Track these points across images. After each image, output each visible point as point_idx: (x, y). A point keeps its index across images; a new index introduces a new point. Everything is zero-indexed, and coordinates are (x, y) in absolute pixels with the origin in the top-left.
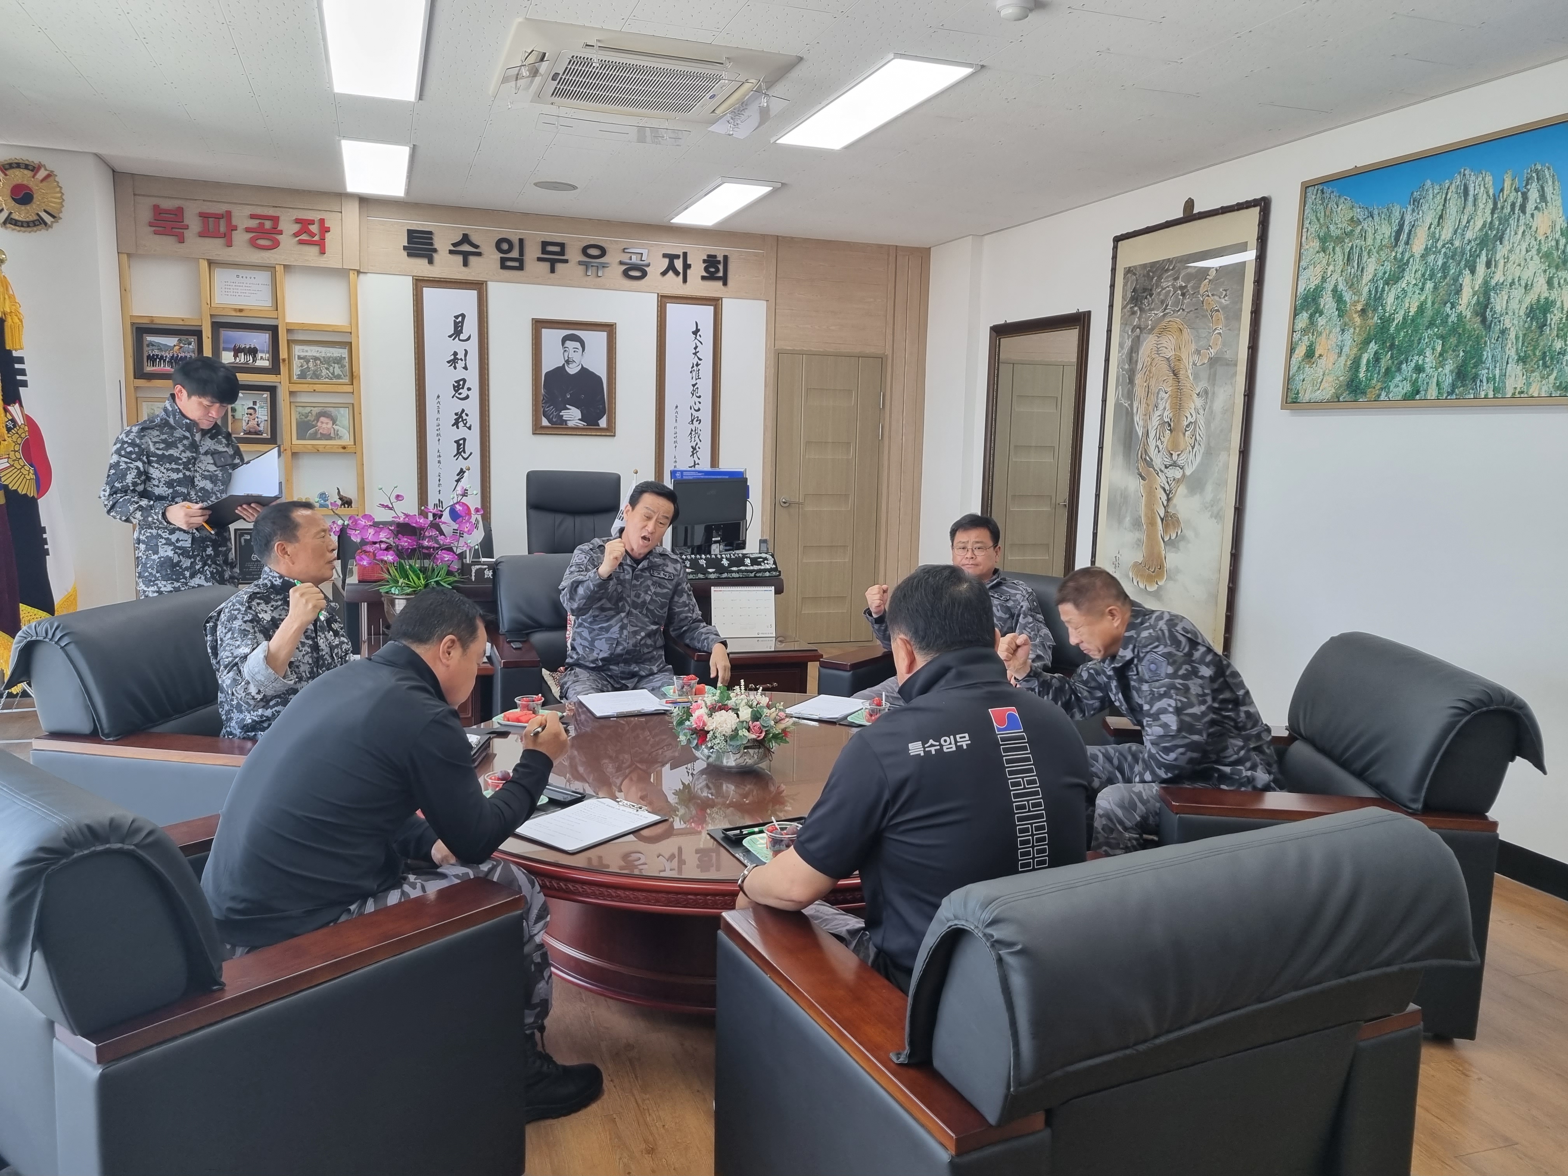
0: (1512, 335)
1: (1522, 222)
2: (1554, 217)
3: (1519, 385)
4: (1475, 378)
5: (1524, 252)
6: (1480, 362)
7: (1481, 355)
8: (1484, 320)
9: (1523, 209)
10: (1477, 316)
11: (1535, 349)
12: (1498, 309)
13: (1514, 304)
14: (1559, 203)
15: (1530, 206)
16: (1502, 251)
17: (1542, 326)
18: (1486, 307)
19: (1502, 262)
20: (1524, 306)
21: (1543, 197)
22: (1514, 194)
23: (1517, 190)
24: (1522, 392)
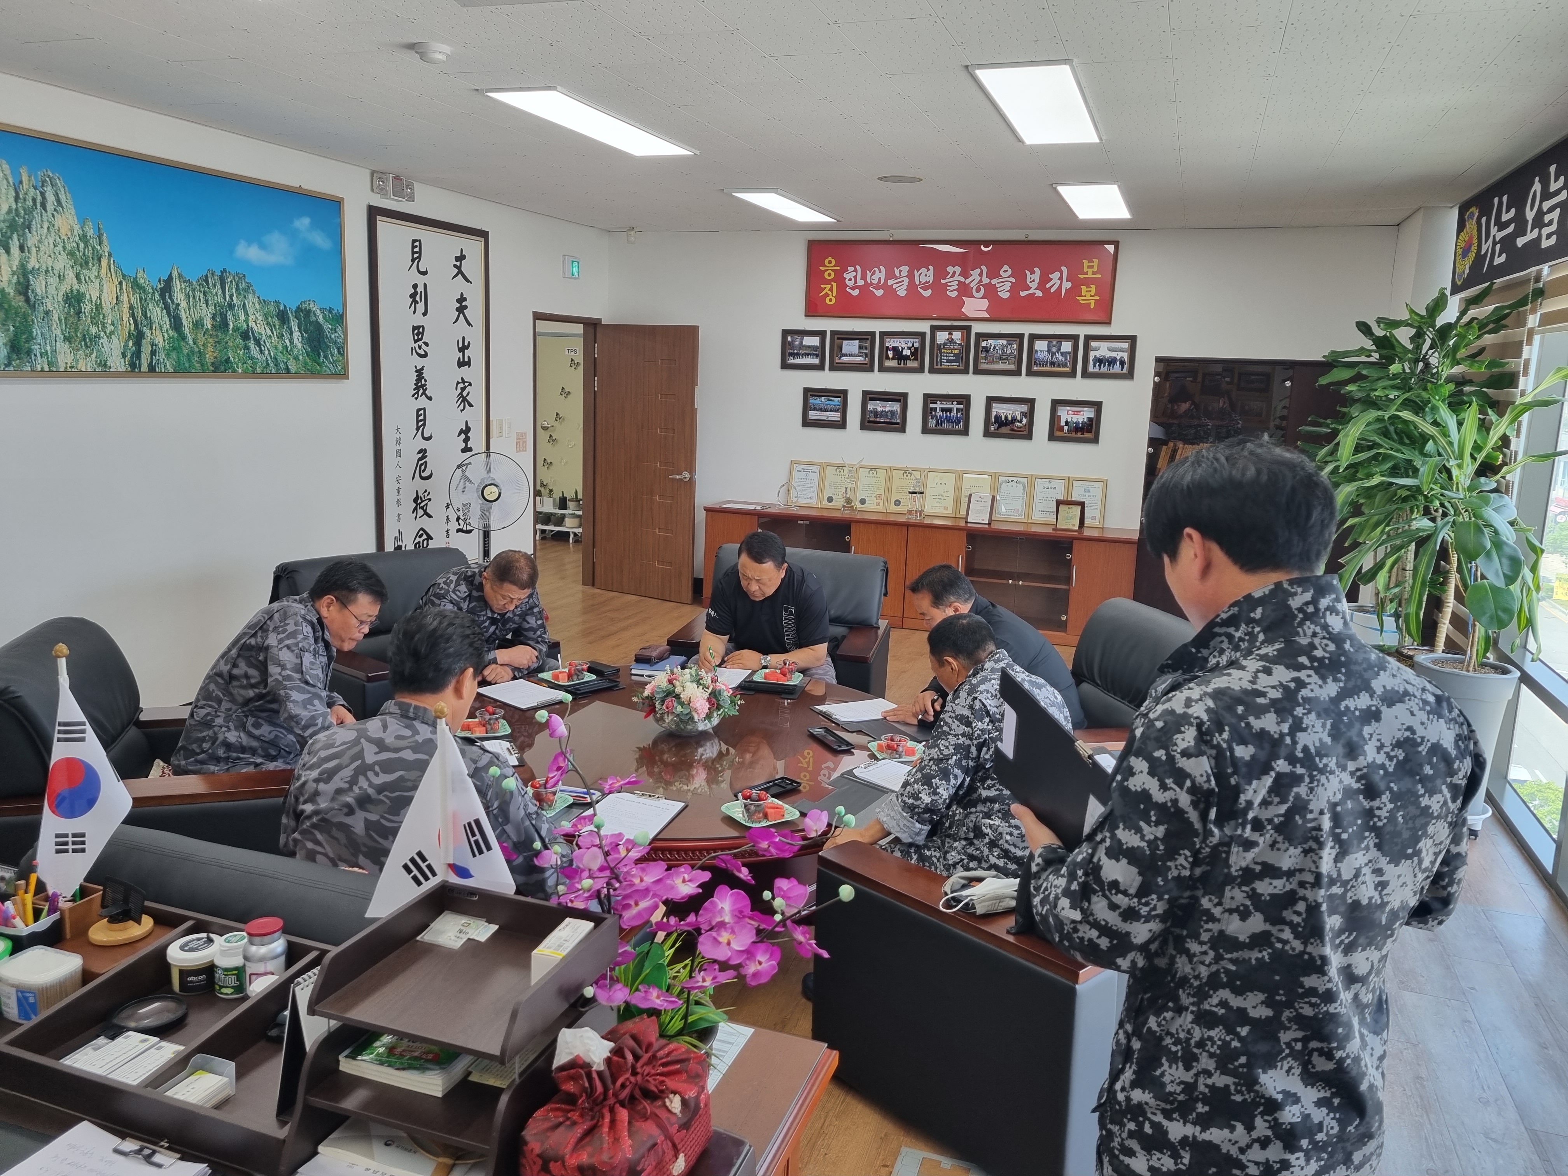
0: (56, 317)
1: (45, 218)
2: (71, 222)
3: (70, 359)
4: (29, 352)
5: (52, 246)
6: (30, 338)
7: (31, 332)
8: (27, 300)
9: (44, 205)
10: (20, 294)
11: (76, 332)
12: (38, 291)
13: (52, 290)
14: (73, 211)
15: (50, 207)
16: (32, 240)
17: (79, 313)
18: (27, 286)
19: (34, 250)
20: (60, 294)
21: (59, 201)
22: (32, 190)
23: (35, 188)
24: (72, 367)
